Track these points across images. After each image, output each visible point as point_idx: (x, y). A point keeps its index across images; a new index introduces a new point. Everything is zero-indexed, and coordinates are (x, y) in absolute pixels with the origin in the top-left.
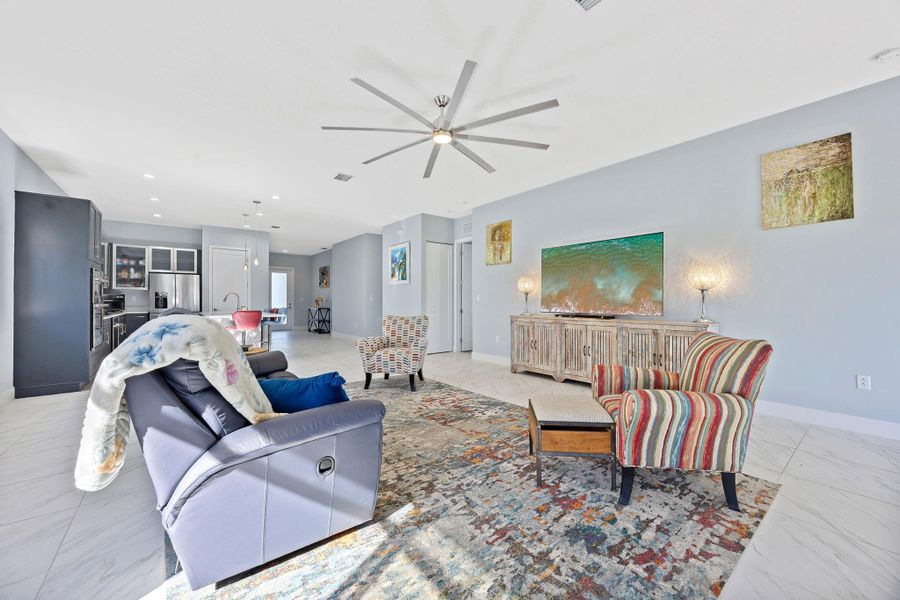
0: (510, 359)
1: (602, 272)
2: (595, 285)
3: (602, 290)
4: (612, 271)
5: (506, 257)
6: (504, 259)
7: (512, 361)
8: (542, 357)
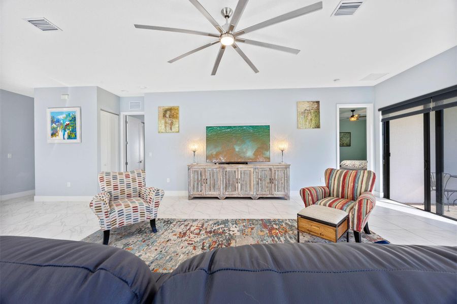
0: (187, 192)
1: (238, 142)
2: (235, 149)
3: (239, 152)
4: (243, 142)
5: (175, 128)
6: (173, 130)
7: (189, 192)
8: (210, 187)
